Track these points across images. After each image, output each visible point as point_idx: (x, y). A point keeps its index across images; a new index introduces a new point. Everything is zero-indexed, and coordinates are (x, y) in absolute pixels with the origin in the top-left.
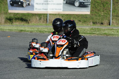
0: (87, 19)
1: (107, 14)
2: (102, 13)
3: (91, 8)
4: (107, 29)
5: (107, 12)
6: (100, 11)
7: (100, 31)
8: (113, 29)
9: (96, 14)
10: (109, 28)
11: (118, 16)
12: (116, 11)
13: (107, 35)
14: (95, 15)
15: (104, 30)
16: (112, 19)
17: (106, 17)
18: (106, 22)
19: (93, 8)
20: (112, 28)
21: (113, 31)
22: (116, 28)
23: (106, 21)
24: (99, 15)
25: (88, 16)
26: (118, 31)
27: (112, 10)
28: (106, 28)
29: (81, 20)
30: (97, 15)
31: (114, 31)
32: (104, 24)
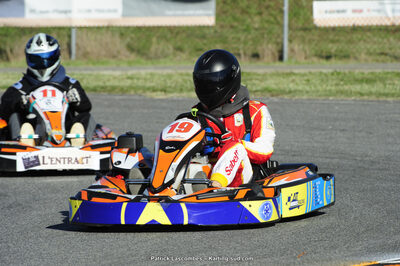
0: (205, 41)
1: (272, 23)
2: (257, 19)
3: (217, 4)
4: (272, 75)
5: (271, 15)
6: (247, 13)
7: (251, 80)
8: (294, 74)
9: (235, 24)
10: (280, 71)
11: (310, 30)
12: (302, 13)
13: (275, 93)
14: (232, 27)
15: (264, 77)
16: (290, 41)
17: (270, 32)
18: (268, 49)
19: (224, 3)
20: (288, 71)
21: (293, 81)
22: (302, 71)
23: (270, 46)
24: (245, 27)
25: (207, 31)
26: (308, 80)
27: (290, 9)
28: (269, 71)
29: (186, 46)
30: (240, 27)
31: (297, 79)
32: (261, 56)
